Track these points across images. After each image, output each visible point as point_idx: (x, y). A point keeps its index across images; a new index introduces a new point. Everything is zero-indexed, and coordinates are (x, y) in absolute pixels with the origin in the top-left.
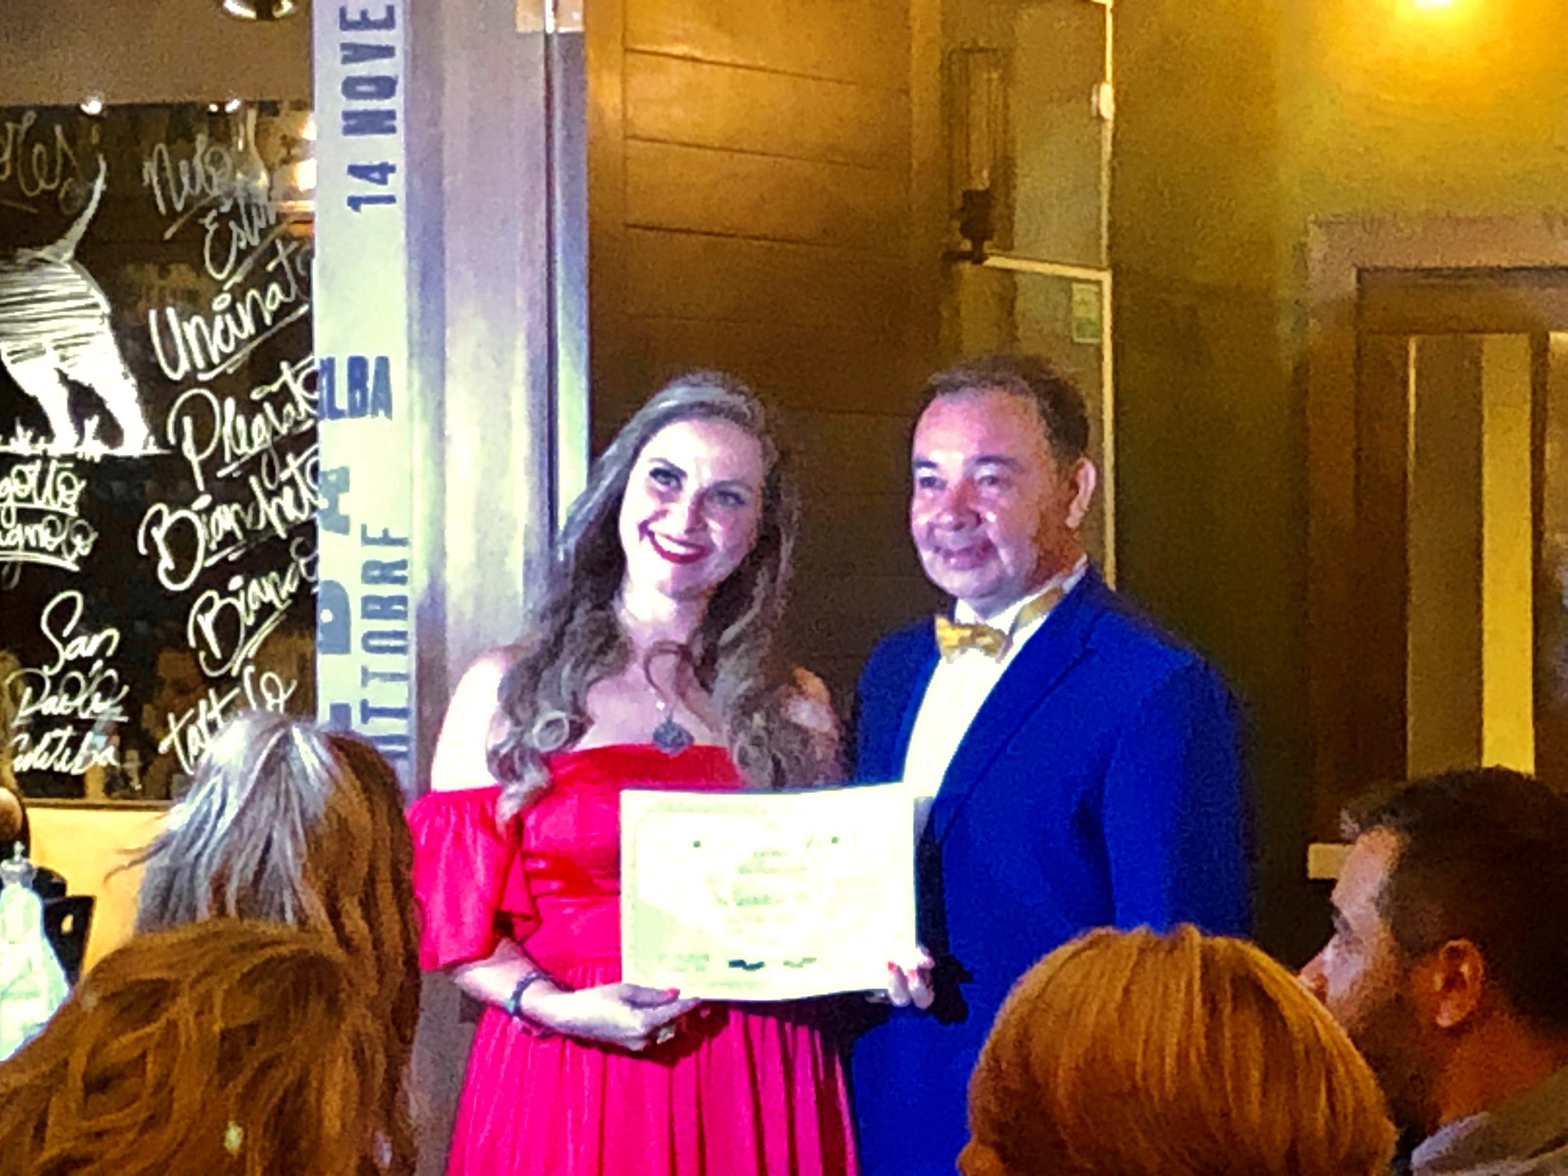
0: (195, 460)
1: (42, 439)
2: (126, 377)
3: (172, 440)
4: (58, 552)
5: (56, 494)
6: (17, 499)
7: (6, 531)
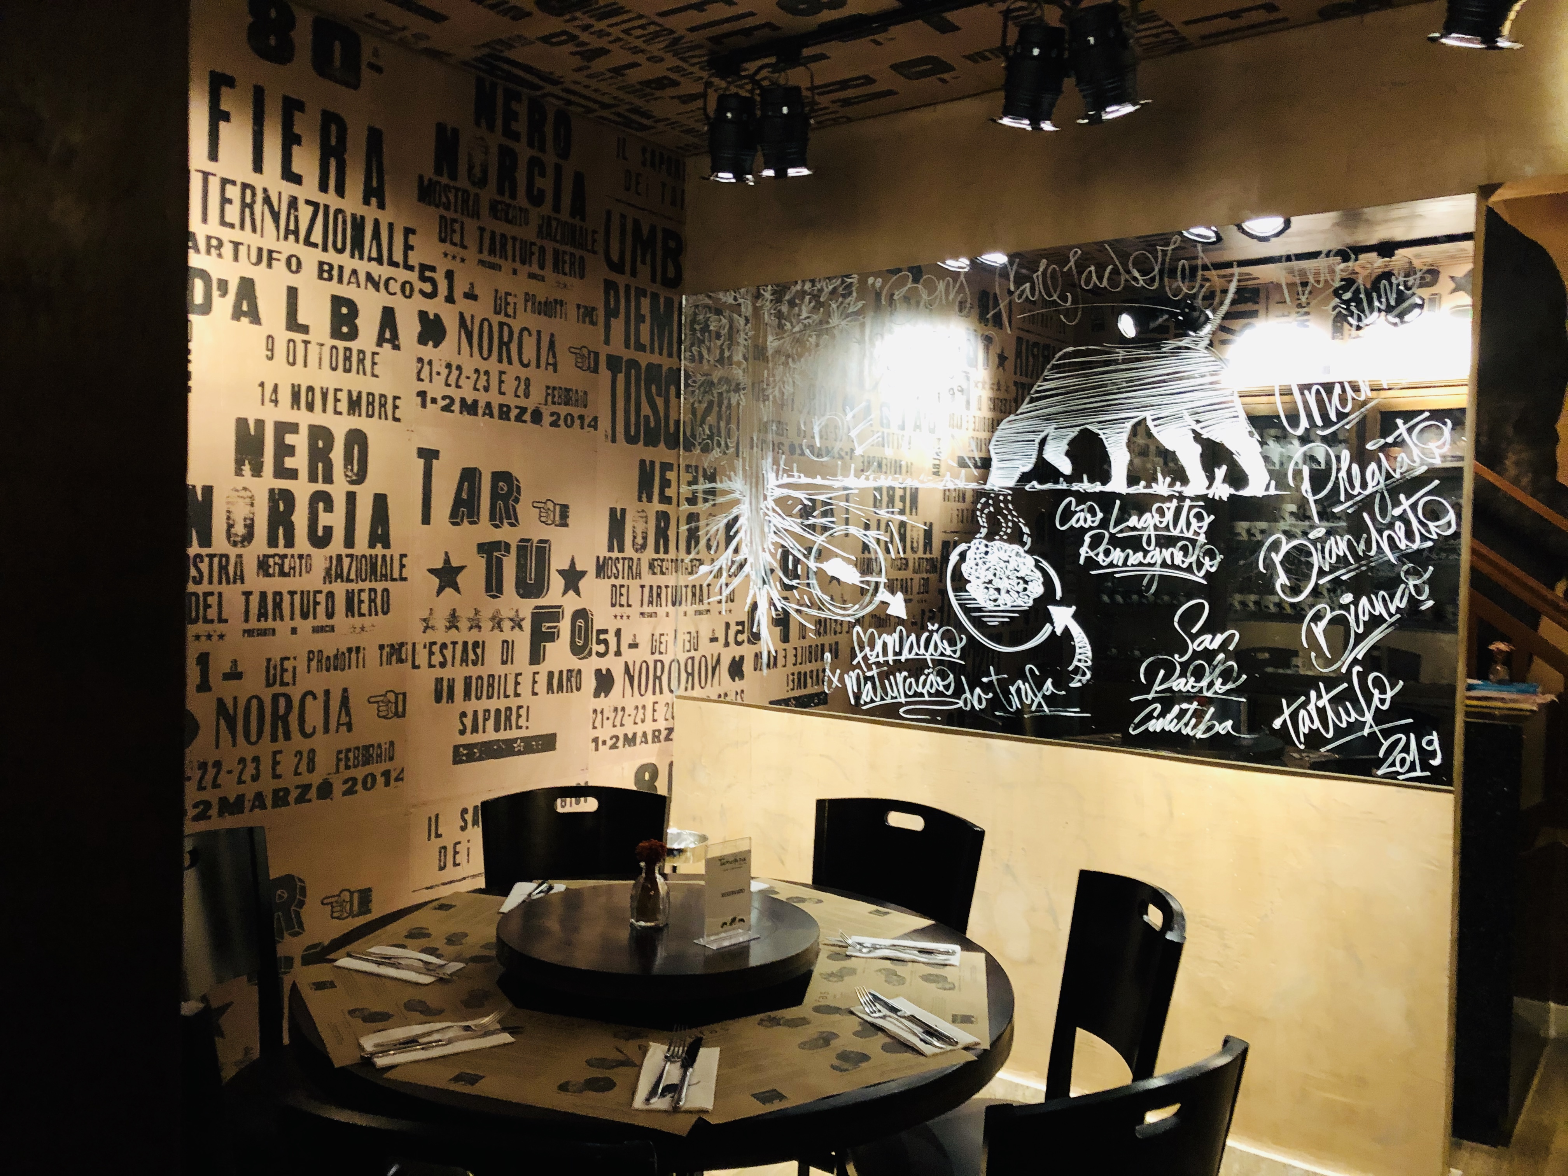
0: (1311, 499)
1: (1178, 484)
3: (1291, 483)
4: (1189, 569)
5: (1188, 524)
6: (1156, 528)
7: (1146, 552)
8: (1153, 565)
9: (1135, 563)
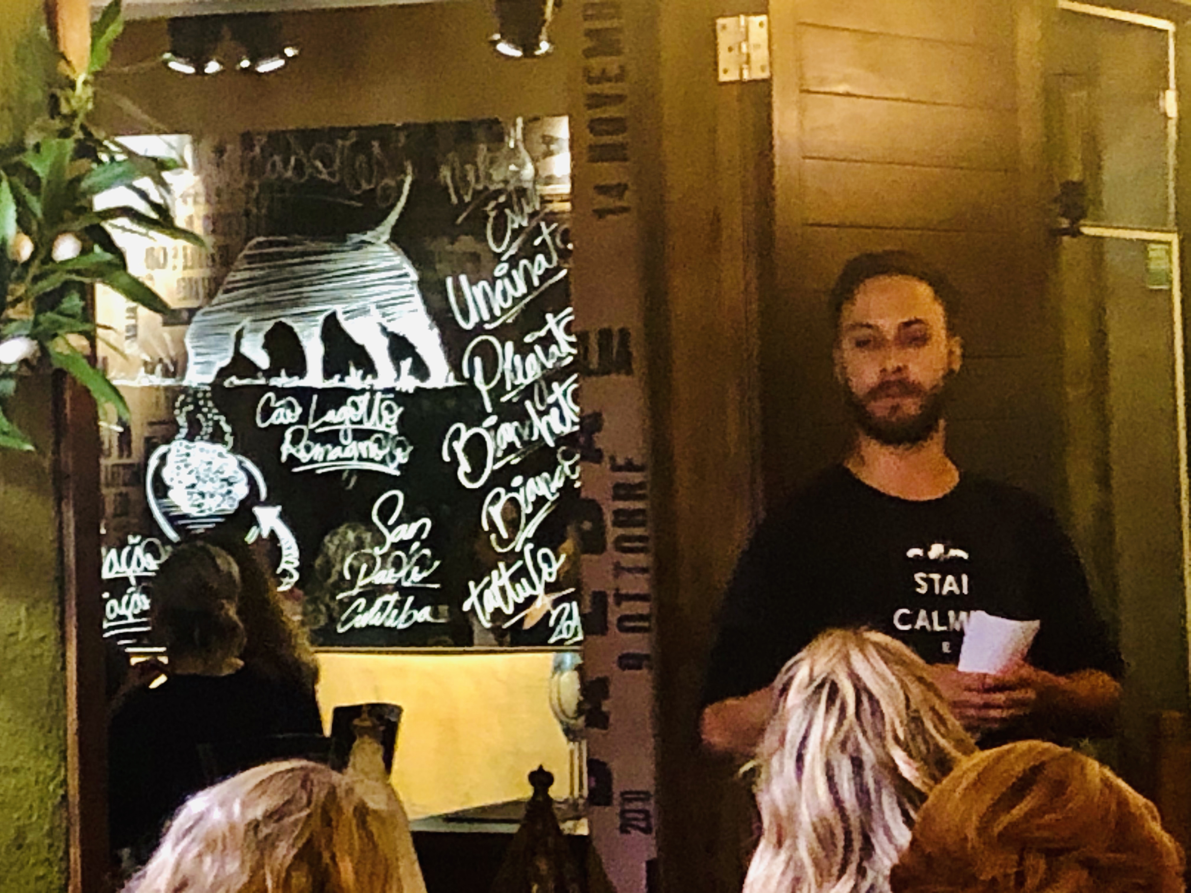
0: (483, 389)
1: (369, 377)
2: (431, 328)
3: (466, 375)
4: (383, 462)
5: (380, 417)
6: (353, 423)
7: (344, 447)
8: (351, 459)
9: (334, 458)
